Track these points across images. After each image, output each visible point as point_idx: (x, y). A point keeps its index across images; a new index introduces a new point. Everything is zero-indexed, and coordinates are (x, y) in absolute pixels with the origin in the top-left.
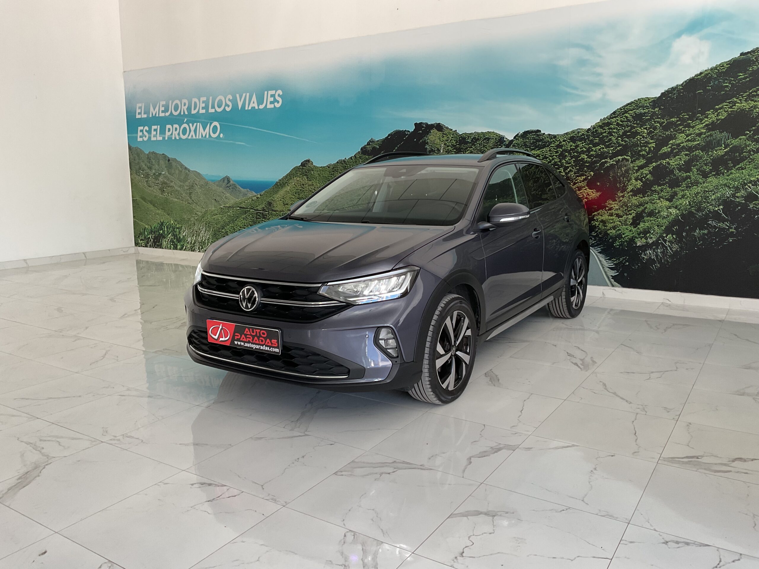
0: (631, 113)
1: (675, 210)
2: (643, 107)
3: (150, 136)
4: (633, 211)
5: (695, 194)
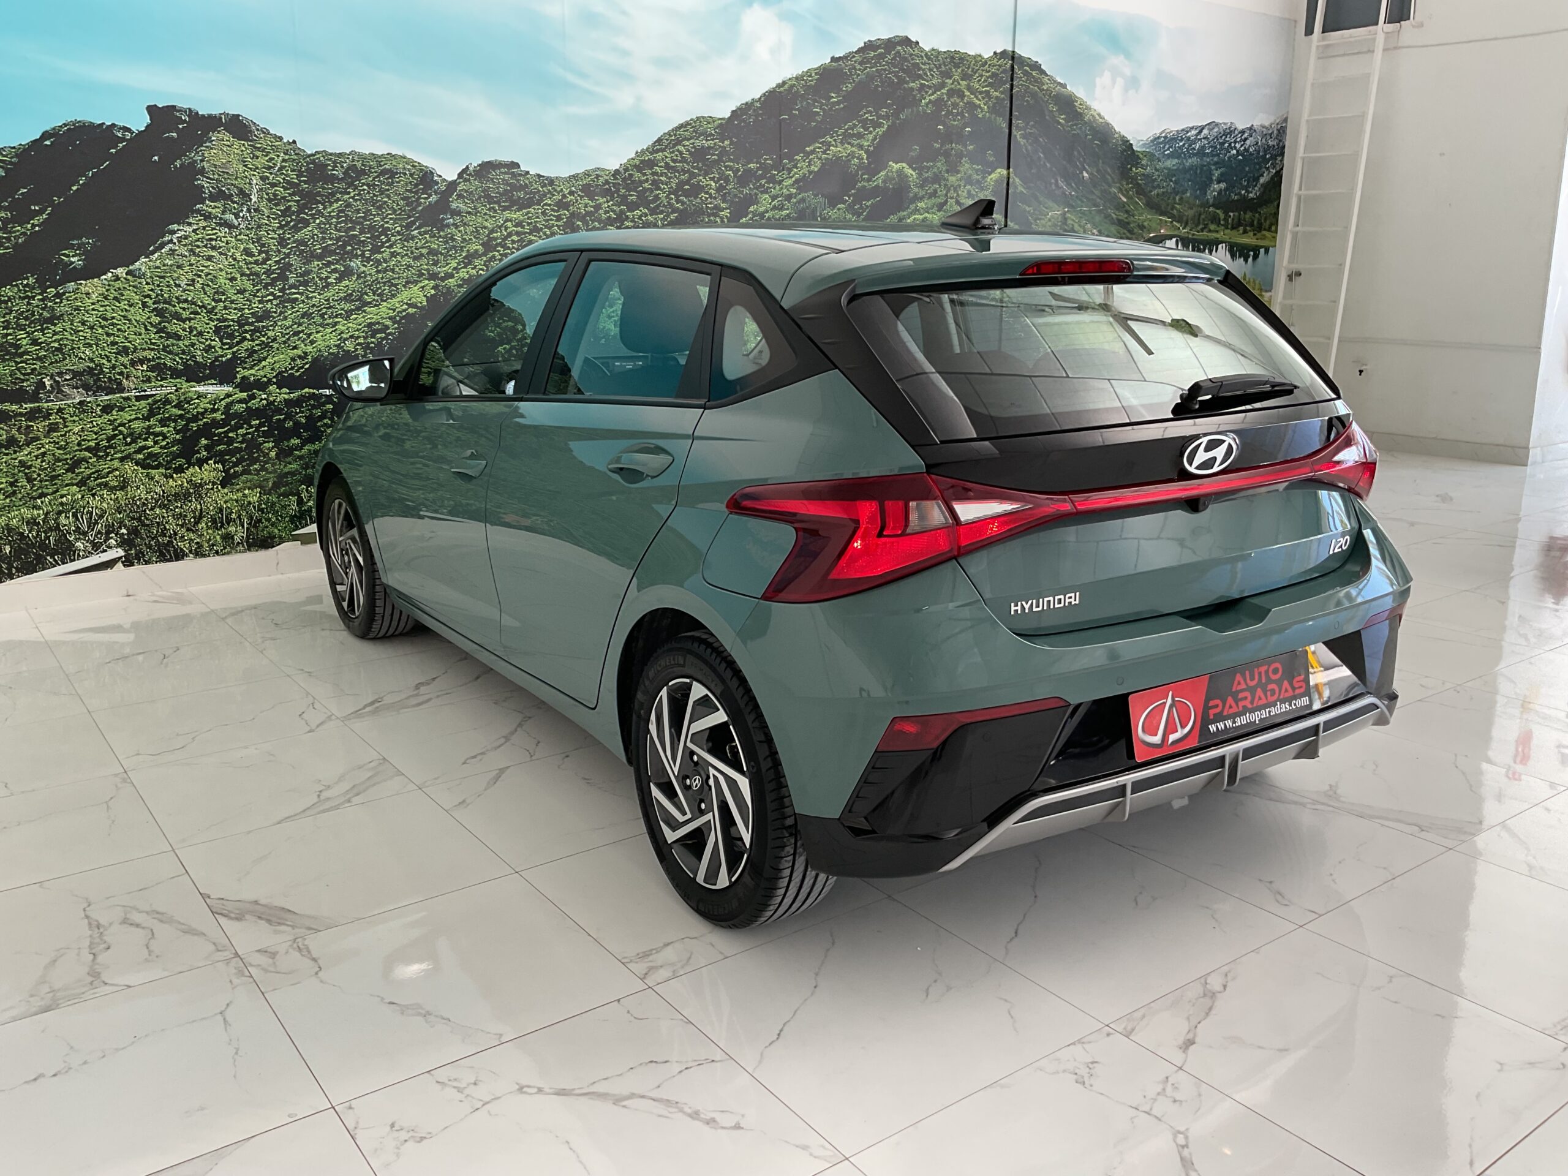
0: (687, 145)
2: (707, 136)
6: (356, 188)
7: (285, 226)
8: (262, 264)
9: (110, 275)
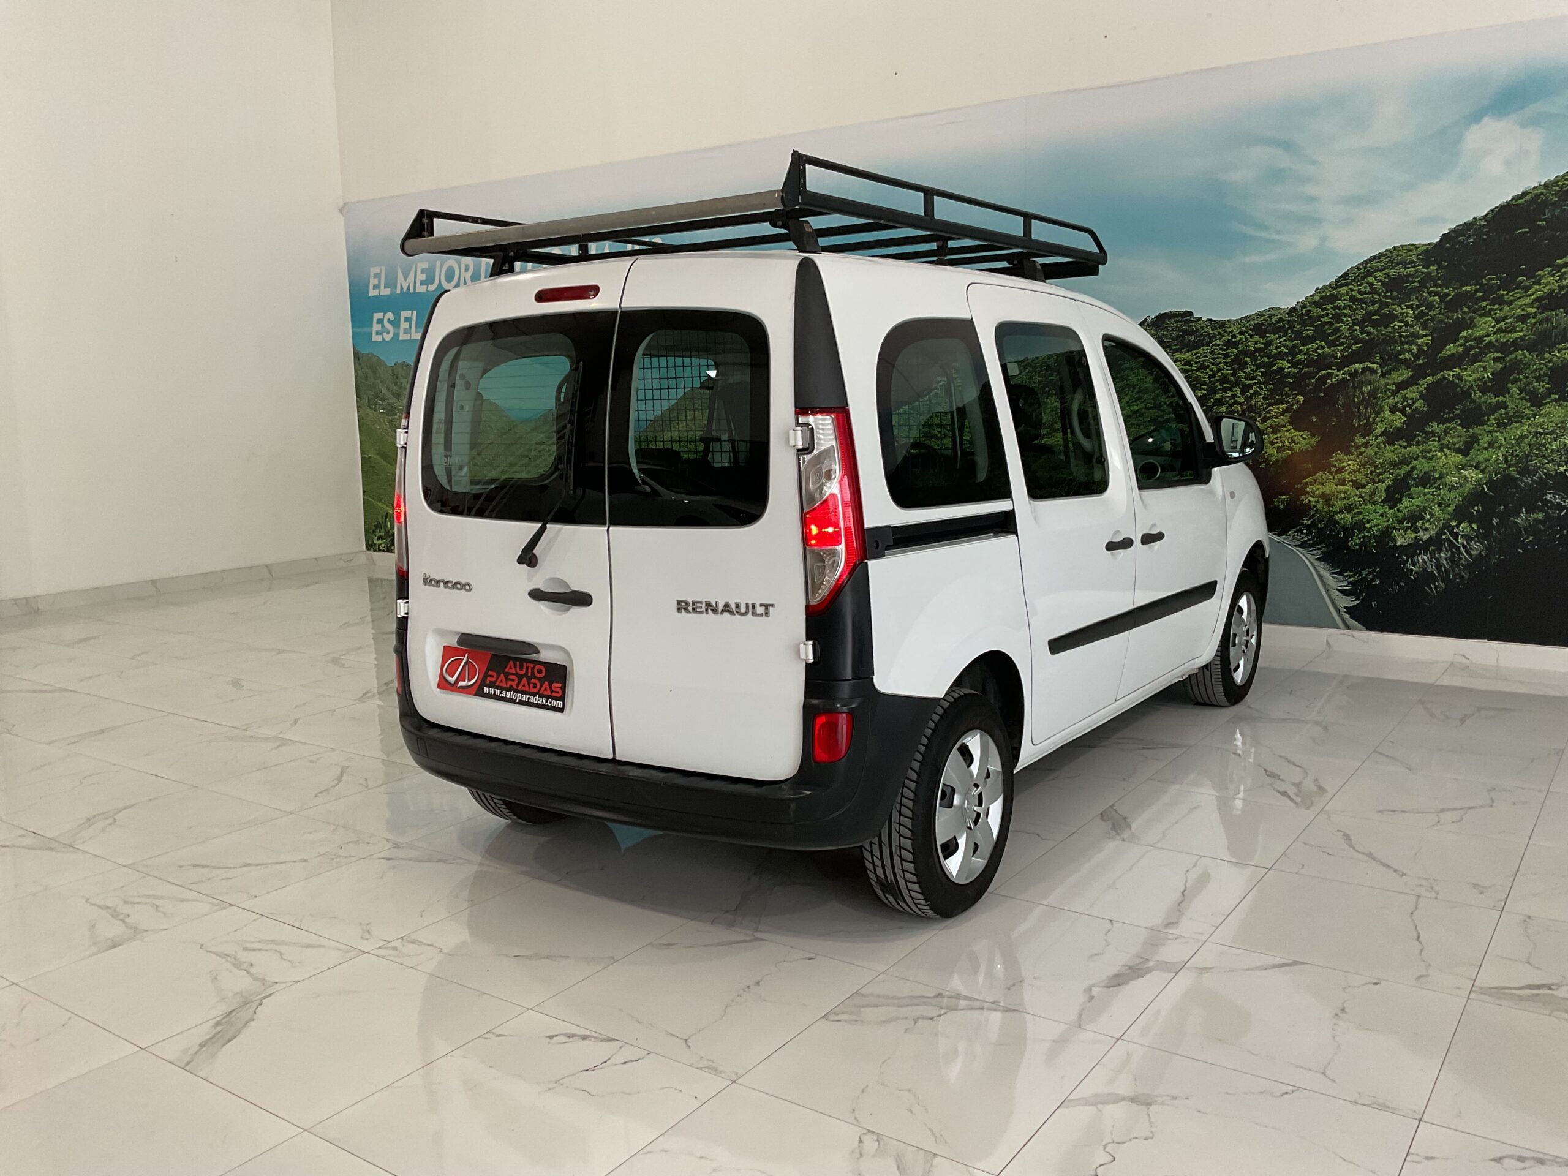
0: (1380, 276)
1: (1475, 472)
2: (1404, 264)
3: (397, 331)
4: (1387, 475)
5: (1517, 440)
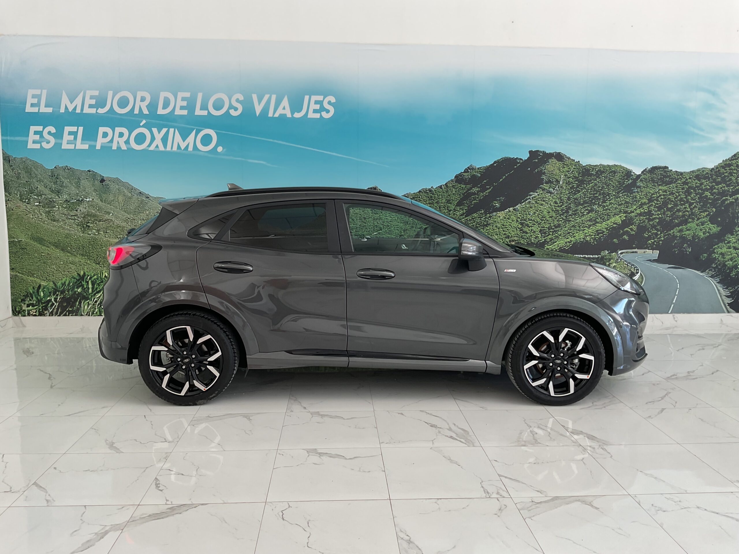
6: (600, 178)
7: (571, 193)
8: (560, 207)
9: (507, 210)
